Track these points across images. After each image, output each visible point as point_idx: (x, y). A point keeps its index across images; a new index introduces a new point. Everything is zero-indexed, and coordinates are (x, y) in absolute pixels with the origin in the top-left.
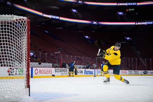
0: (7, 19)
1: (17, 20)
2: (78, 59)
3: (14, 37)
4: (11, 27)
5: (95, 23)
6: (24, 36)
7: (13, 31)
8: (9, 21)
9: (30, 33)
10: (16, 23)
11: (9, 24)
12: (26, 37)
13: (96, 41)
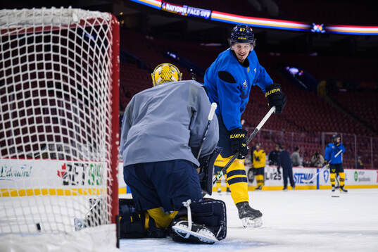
0: (52, 20)
1: (82, 22)
2: (266, 138)
3: (72, 73)
4: (64, 42)
5: (317, 28)
6: (103, 69)
7: (71, 55)
8: (60, 26)
9: (119, 61)
10: (80, 31)
11: (60, 36)
12: (108, 72)
13: (323, 83)
